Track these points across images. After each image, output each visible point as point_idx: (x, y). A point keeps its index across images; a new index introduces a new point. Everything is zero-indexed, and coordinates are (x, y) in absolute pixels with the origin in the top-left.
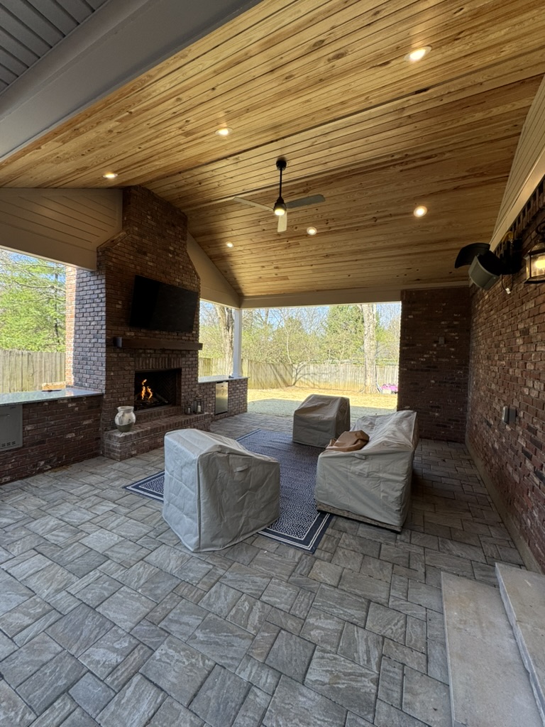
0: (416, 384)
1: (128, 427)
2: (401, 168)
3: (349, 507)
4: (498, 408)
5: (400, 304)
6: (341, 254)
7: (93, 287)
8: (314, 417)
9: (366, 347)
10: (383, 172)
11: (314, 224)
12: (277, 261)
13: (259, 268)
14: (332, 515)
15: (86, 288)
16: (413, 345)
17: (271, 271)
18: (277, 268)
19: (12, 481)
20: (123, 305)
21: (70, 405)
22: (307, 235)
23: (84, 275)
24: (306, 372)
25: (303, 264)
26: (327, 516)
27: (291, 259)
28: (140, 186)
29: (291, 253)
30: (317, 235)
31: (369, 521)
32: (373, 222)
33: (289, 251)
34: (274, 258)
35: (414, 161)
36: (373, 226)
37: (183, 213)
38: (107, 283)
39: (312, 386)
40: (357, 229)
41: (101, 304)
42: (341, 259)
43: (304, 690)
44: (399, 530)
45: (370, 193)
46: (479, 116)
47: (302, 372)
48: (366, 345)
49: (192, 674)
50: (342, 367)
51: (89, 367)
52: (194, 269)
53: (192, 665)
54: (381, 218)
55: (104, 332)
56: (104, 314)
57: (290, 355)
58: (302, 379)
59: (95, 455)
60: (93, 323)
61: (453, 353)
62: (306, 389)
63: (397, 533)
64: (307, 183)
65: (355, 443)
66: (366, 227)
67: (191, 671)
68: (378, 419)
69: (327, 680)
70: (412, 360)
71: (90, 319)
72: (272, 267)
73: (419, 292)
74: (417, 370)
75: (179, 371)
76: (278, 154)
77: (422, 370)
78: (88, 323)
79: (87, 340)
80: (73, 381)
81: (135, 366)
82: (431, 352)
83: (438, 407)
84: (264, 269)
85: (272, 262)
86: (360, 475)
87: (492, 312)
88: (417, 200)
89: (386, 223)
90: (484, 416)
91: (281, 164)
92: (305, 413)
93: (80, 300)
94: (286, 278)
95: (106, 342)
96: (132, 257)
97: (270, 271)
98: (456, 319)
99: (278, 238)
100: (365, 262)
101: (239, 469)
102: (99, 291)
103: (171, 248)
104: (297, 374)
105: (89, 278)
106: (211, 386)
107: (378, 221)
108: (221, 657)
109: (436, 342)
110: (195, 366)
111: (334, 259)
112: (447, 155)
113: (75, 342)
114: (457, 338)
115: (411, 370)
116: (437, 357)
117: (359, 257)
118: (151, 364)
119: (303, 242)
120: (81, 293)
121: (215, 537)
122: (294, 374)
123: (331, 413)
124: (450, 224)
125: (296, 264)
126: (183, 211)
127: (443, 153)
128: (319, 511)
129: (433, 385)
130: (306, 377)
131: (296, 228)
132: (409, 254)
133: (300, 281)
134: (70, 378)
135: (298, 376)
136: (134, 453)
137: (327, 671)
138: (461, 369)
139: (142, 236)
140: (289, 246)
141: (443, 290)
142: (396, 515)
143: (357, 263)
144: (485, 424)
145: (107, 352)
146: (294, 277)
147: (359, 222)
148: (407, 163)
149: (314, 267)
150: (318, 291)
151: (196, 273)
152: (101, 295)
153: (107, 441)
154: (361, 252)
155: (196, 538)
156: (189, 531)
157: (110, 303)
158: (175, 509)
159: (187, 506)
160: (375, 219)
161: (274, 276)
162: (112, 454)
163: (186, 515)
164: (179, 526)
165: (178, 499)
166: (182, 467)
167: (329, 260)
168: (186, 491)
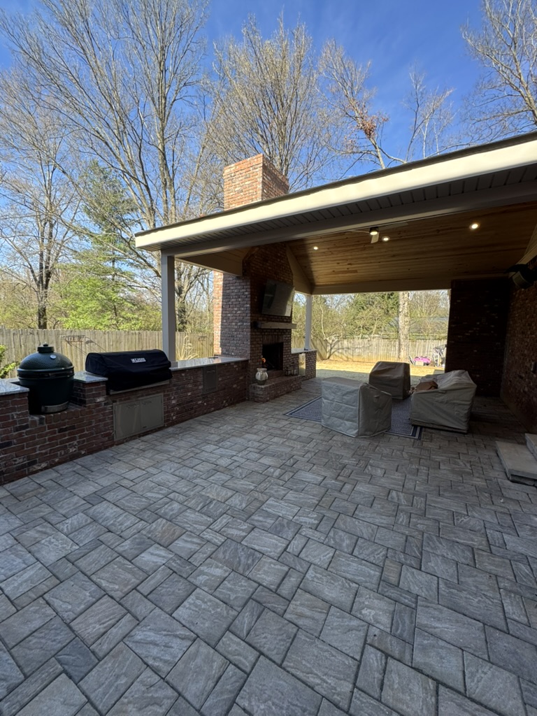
0: (462, 353)
3: (434, 421)
4: (528, 365)
5: (448, 291)
6: (405, 255)
7: (239, 287)
8: (386, 377)
9: (401, 323)
11: (387, 235)
12: (351, 259)
13: (336, 265)
14: (422, 427)
15: (232, 288)
16: (460, 323)
17: (344, 267)
18: (349, 264)
19: (214, 410)
21: (235, 366)
23: (231, 279)
24: (340, 347)
25: (372, 261)
26: (419, 429)
27: (364, 258)
29: (365, 254)
31: (447, 429)
33: (363, 252)
34: (350, 257)
38: (251, 285)
39: (346, 359)
40: (423, 237)
41: (246, 299)
42: (405, 258)
44: (465, 432)
47: (336, 347)
48: (401, 321)
50: (374, 342)
51: (235, 342)
52: (290, 268)
54: (442, 230)
55: (249, 318)
56: (248, 306)
57: (325, 331)
58: (336, 353)
59: (244, 400)
60: (239, 312)
61: (493, 329)
62: (341, 362)
63: (464, 434)
65: (430, 389)
66: (430, 236)
68: (438, 377)
69: (449, 469)
70: (459, 335)
71: (236, 309)
73: (466, 282)
74: (463, 342)
75: (282, 344)
77: (467, 342)
78: (234, 312)
79: (234, 324)
80: (220, 352)
81: (263, 341)
82: (475, 329)
83: (479, 370)
85: (347, 260)
86: (442, 402)
87: (527, 301)
88: (475, 218)
89: (446, 234)
90: (518, 373)
92: (378, 374)
93: (226, 296)
94: (356, 271)
95: (251, 325)
96: (261, 265)
98: (496, 303)
99: (357, 243)
100: (424, 259)
102: (244, 290)
103: (279, 255)
104: (331, 349)
105: (234, 281)
106: (297, 355)
107: (441, 232)
109: (479, 321)
110: (290, 340)
111: (399, 258)
113: (222, 325)
114: (497, 317)
115: (458, 342)
116: (480, 332)
117: (420, 256)
118: (270, 340)
119: (376, 246)
120: (228, 291)
121: (366, 431)
122: (329, 348)
123: (400, 374)
124: (497, 234)
125: (366, 262)
128: (413, 425)
129: (476, 353)
130: (340, 351)
132: (462, 254)
133: (367, 273)
134: (218, 350)
135: (333, 351)
136: (268, 399)
138: (499, 341)
140: (364, 249)
142: (464, 424)
143: (418, 260)
144: (518, 378)
145: (251, 332)
146: (362, 271)
147: (425, 233)
149: (381, 263)
150: (380, 280)
151: (291, 271)
152: (247, 293)
153: (251, 390)
154: (423, 253)
155: (356, 431)
156: (350, 428)
157: (252, 299)
158: (336, 419)
159: (348, 415)
160: (438, 231)
161: (346, 270)
162: (256, 399)
163: (347, 420)
164: (341, 427)
165: (339, 413)
166: (343, 395)
167: (394, 259)
168: (347, 408)
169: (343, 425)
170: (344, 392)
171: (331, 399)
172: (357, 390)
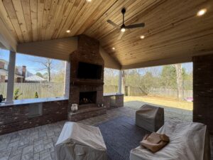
1: (75, 111)
9: (178, 82)
11: (142, 34)
12: (131, 52)
18: (131, 54)
20: (76, 71)
22: (141, 39)
23: (67, 63)
25: (141, 51)
29: (136, 47)
30: (145, 38)
32: (172, 26)
36: (172, 28)
52: (102, 58)
54: (176, 23)
55: (69, 80)
57: (146, 85)
60: (68, 77)
64: (137, 17)
65: (158, 143)
66: (168, 29)
72: (129, 54)
75: (96, 92)
76: (121, 6)
79: (67, 82)
84: (126, 55)
85: (129, 52)
89: (179, 25)
91: (124, 11)
92: (141, 113)
93: (66, 71)
94: (135, 58)
95: (70, 83)
97: (129, 56)
101: (79, 154)
107: (175, 25)
110: (102, 90)
111: (155, 47)
117: (167, 44)
118: (85, 90)
119: (139, 42)
120: (67, 69)
123: (153, 115)
125: (139, 52)
130: (152, 92)
131: (136, 37)
133: (141, 58)
139: (83, 49)
140: (134, 45)
143: (166, 47)
145: (70, 86)
147: (164, 28)
149: (146, 52)
151: (103, 60)
152: (70, 69)
167: (152, 48)
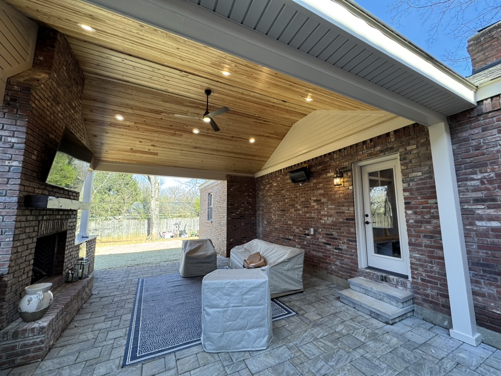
0: (236, 226)
2: (254, 120)
5: (226, 181)
6: (205, 149)
8: (202, 255)
10: (248, 119)
12: (157, 141)
13: (138, 143)
14: (276, 299)
16: (233, 205)
17: (146, 147)
18: (153, 146)
20: (37, 157)
22: (191, 133)
25: (176, 148)
27: (170, 143)
28: (64, 35)
30: (198, 134)
31: (292, 292)
32: (231, 138)
33: (172, 137)
34: (156, 139)
35: (260, 120)
36: (230, 140)
37: (83, 75)
40: (222, 139)
42: (203, 152)
43: (367, 344)
44: (302, 290)
45: (237, 125)
46: (288, 116)
48: (153, 204)
49: (353, 372)
53: (348, 370)
54: (235, 137)
61: (250, 209)
67: (351, 371)
69: (365, 338)
70: (233, 213)
72: (150, 144)
73: (235, 177)
74: (235, 219)
75: (65, 232)
77: (238, 218)
81: (38, 231)
82: (241, 209)
83: (245, 237)
84: (140, 143)
86: (288, 270)
88: (254, 135)
90: (282, 236)
91: (208, 92)
92: (192, 254)
95: (19, 202)
96: (49, 104)
98: (250, 192)
99: (169, 127)
100: (215, 156)
103: (74, 104)
107: (234, 139)
108: (346, 360)
109: (243, 203)
111: (199, 151)
112: (271, 123)
114: (251, 201)
115: (233, 219)
116: (244, 211)
117: (214, 153)
119: (185, 135)
124: (259, 149)
125: (172, 147)
126: (84, 73)
127: (270, 122)
129: (243, 226)
131: (187, 126)
132: (238, 158)
133: (167, 158)
137: (361, 336)
138: (253, 217)
139: (58, 85)
140: (174, 135)
141: (245, 177)
142: (301, 284)
143: (211, 155)
146: (163, 155)
147: (224, 136)
148: (258, 120)
150: (175, 167)
154: (217, 151)
155: (266, 339)
156: (258, 338)
157: (27, 152)
158: (233, 333)
159: (253, 320)
160: (233, 137)
161: (147, 150)
162: (19, 360)
163: (251, 328)
164: (243, 343)
165: (240, 322)
166: (243, 295)
167: (196, 150)
168: (250, 310)
169: (246, 337)
170: (244, 290)
171: (223, 305)
172: (264, 283)
